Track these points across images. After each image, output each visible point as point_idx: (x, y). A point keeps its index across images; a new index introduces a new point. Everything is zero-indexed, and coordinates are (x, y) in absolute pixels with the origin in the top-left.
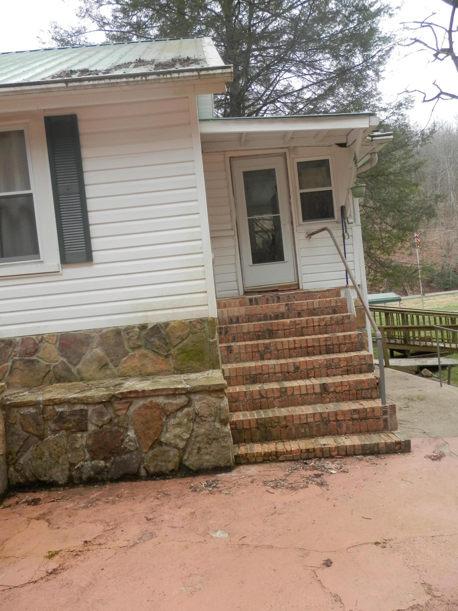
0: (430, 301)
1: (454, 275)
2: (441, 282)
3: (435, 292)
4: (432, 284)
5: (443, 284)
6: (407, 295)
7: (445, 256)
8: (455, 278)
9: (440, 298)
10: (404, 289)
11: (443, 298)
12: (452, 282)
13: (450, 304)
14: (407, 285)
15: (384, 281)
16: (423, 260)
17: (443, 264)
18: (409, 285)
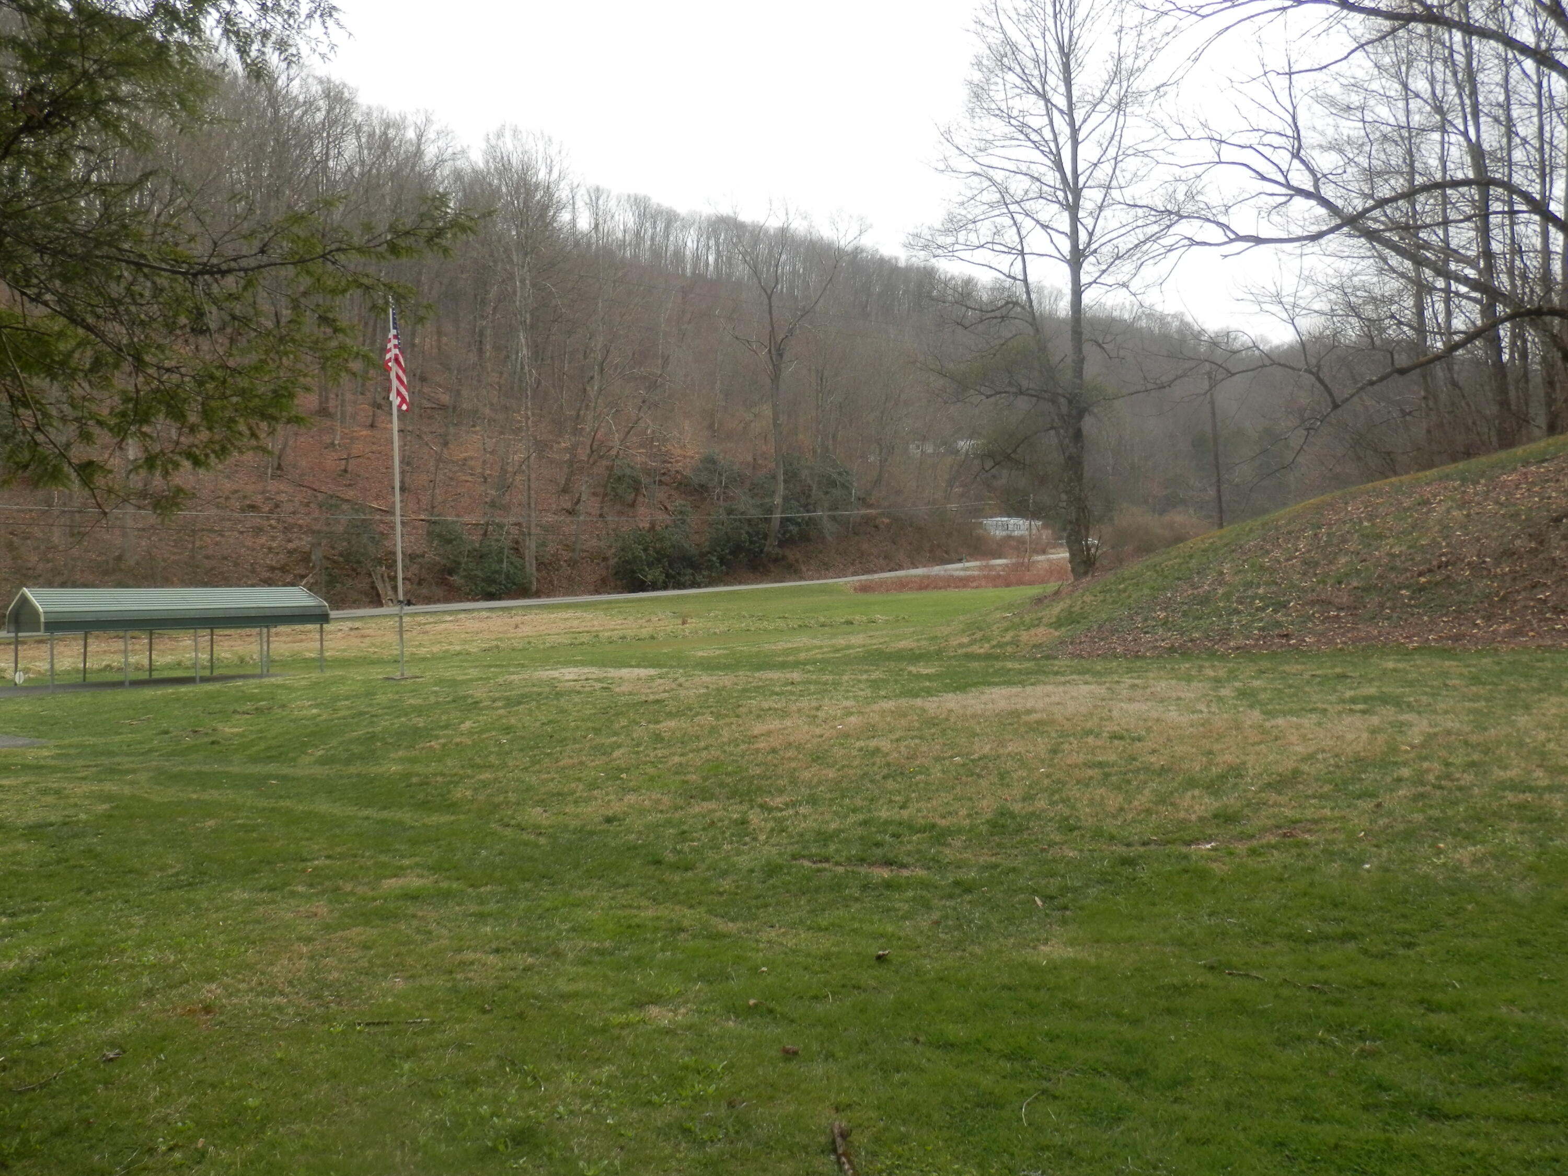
0: (443, 626)
1: (514, 559)
2: (479, 573)
3: (460, 601)
4: (455, 578)
5: (483, 580)
6: (380, 604)
7: (493, 505)
8: (516, 567)
9: (473, 618)
10: (374, 588)
11: (481, 620)
12: (508, 576)
13: (500, 639)
14: (382, 576)
15: (313, 557)
16: (433, 507)
17: (487, 524)
18: (389, 577)
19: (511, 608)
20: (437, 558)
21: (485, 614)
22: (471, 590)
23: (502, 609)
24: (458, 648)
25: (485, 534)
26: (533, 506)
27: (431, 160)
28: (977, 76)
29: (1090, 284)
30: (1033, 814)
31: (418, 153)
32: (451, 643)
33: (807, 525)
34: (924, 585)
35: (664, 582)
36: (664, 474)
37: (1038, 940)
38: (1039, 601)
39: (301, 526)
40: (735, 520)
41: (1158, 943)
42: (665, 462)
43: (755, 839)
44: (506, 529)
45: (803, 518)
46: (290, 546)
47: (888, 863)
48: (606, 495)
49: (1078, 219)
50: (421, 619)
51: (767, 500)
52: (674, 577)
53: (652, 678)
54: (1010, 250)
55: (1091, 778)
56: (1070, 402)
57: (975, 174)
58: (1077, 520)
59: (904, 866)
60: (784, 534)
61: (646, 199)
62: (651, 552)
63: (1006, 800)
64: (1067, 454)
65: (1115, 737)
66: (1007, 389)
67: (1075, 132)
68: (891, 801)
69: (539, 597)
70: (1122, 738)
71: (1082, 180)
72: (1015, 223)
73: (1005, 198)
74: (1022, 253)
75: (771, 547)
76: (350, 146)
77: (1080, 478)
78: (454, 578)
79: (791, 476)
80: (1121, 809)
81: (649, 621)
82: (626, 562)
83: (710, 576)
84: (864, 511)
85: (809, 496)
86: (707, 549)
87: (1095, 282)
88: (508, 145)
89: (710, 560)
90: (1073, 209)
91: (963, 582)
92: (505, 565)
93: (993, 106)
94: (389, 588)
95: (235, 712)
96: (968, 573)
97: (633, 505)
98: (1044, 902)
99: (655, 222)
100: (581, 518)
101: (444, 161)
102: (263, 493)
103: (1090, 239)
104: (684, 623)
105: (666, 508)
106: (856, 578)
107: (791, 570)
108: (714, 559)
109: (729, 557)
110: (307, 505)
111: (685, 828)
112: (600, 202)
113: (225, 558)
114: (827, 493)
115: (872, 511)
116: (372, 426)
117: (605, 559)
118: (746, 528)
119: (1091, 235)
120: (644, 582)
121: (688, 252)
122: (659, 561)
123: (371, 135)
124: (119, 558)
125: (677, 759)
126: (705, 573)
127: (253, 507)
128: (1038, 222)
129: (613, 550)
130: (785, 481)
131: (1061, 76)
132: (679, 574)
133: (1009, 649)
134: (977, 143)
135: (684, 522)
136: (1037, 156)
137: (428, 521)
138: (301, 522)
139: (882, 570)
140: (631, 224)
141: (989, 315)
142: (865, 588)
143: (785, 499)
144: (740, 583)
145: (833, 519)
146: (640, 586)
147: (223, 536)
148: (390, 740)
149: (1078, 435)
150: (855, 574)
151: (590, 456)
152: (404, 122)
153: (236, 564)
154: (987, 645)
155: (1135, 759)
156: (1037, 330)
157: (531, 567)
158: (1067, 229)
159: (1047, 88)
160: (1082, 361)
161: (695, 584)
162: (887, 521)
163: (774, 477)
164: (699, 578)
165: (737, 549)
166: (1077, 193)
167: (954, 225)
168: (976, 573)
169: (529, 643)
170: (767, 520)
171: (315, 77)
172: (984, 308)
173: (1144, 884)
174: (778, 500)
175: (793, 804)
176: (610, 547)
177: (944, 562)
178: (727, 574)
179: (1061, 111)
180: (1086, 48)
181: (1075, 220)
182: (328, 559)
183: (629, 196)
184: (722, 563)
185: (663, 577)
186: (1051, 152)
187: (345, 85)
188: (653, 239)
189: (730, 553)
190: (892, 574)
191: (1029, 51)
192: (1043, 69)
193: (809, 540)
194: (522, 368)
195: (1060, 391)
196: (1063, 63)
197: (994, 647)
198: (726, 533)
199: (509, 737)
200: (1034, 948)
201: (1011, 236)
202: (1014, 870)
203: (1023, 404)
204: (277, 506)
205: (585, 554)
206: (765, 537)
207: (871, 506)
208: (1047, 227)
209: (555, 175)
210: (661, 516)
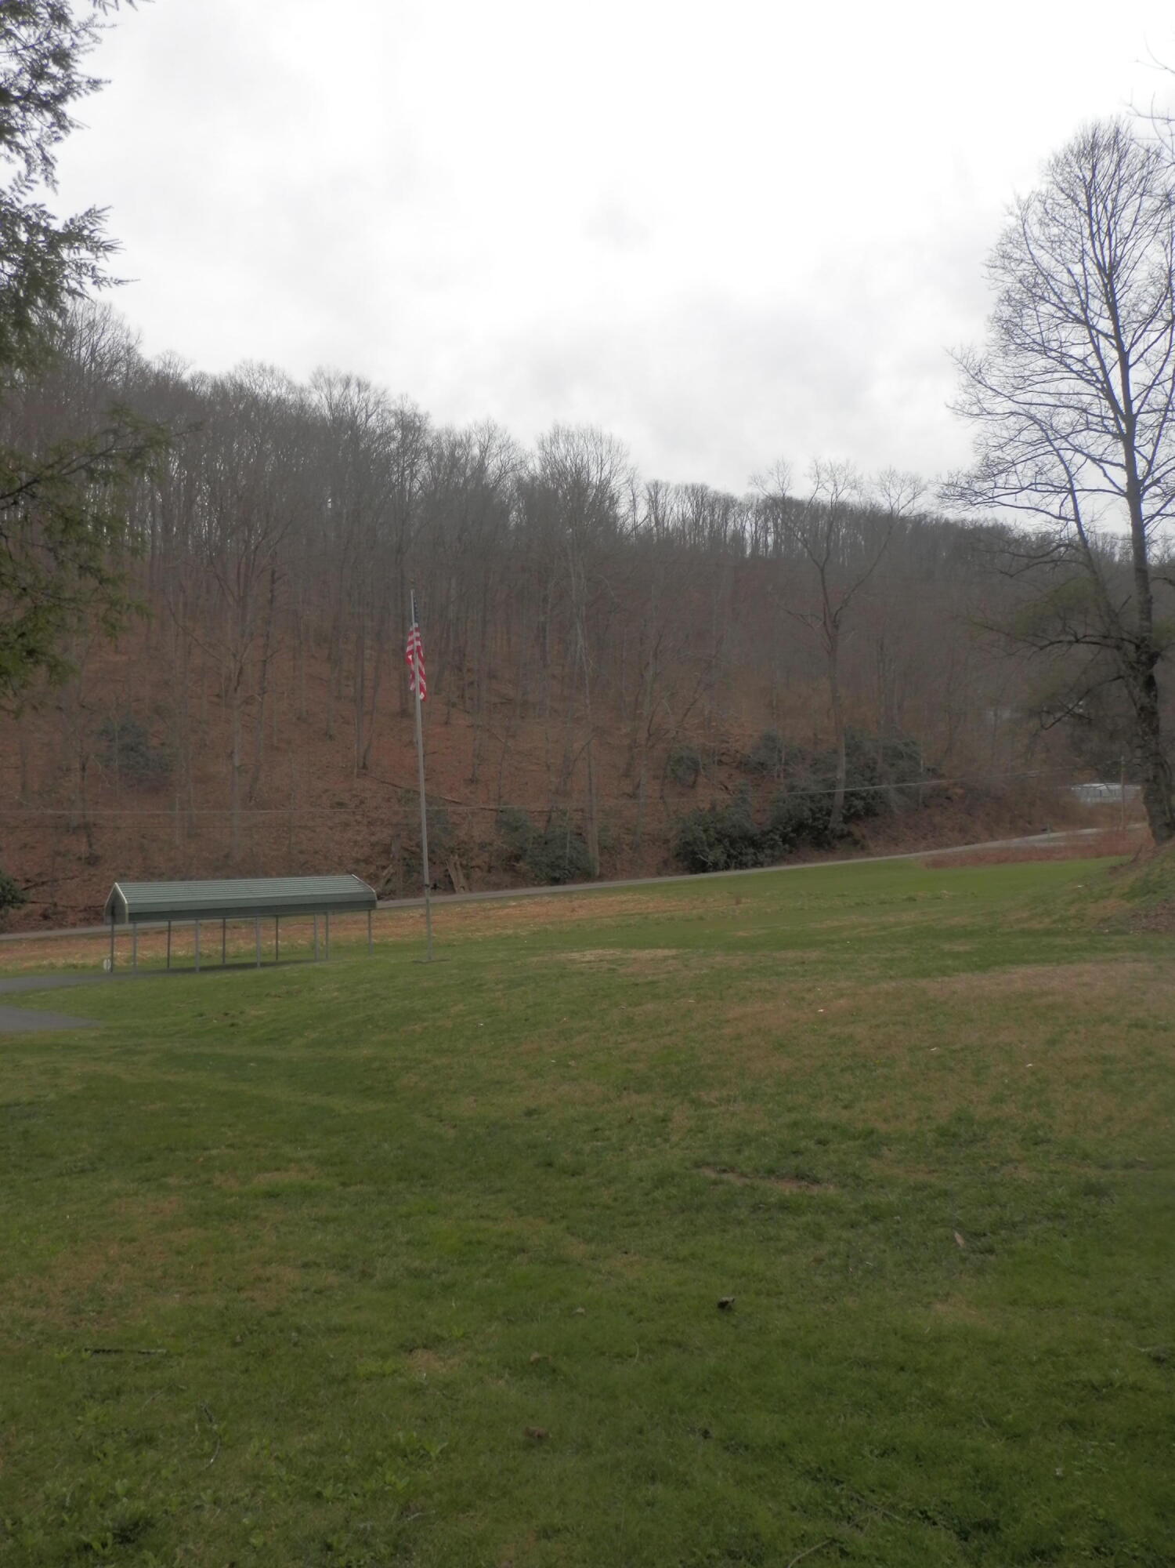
0: (506, 911)
1: (577, 844)
2: (544, 859)
3: (525, 886)
5: (548, 866)
6: (454, 891)
7: (556, 791)
8: (579, 852)
9: (533, 903)
10: (447, 875)
11: (539, 905)
12: (571, 861)
13: (553, 923)
14: (455, 864)
15: (393, 849)
16: (500, 797)
17: (550, 812)
18: (461, 865)
19: (572, 893)
20: (505, 846)
21: (547, 899)
22: (537, 876)
23: (565, 894)
24: (510, 932)
25: (549, 821)
26: (594, 791)
27: (493, 473)
28: (1007, 312)
29: (1153, 517)
30: (997, 1120)
31: (481, 468)
32: (505, 928)
33: (873, 798)
34: (1002, 858)
35: (726, 862)
36: (723, 754)
37: (936, 1295)
38: (1114, 870)
39: (382, 820)
40: (796, 797)
41: (1096, 1313)
42: (723, 741)
43: (666, 1140)
44: (568, 814)
45: (868, 792)
46: (373, 839)
47: (799, 1176)
48: (665, 777)
49: (1135, 448)
50: (488, 905)
51: (829, 775)
52: (736, 857)
53: (665, 959)
54: (1058, 490)
55: (1085, 1077)
56: (1138, 647)
57: (1012, 413)
58: (1155, 777)
59: (816, 1181)
60: (849, 810)
61: (704, 488)
62: (712, 832)
63: (971, 1102)
64: (1139, 706)
65: (1136, 1026)
66: (1062, 638)
67: (1124, 357)
68: (836, 1098)
69: (602, 881)
70: (1144, 1027)
71: (1136, 405)
72: (1062, 461)
73: (1049, 434)
74: (1072, 491)
75: (836, 823)
76: (423, 468)
77: (1156, 731)
78: (521, 865)
79: (854, 749)
80: (1110, 1119)
81: (704, 901)
82: (687, 843)
83: (773, 856)
84: (934, 782)
85: (873, 770)
86: (770, 828)
87: (1158, 514)
88: (561, 451)
89: (772, 839)
90: (1128, 440)
91: (1047, 854)
92: (567, 851)
93: (1028, 340)
94: (461, 876)
95: (268, 995)
96: (1052, 844)
97: (693, 786)
98: (967, 1240)
99: (713, 510)
100: (642, 800)
101: (506, 472)
102: (350, 790)
103: (1150, 468)
104: (738, 903)
105: (726, 788)
106: (927, 853)
107: (858, 846)
108: (777, 837)
109: (792, 835)
110: (388, 800)
111: (600, 1125)
112: (660, 496)
113: (316, 853)
114: (893, 765)
115: (944, 782)
116: (446, 723)
117: (667, 841)
118: (809, 804)
119: (1150, 463)
120: (705, 863)
121: (747, 535)
122: (719, 841)
123: (440, 457)
124: (227, 856)
125: (634, 1045)
126: (768, 852)
127: (341, 804)
128: (1088, 456)
129: (674, 832)
130: (847, 755)
131: (1104, 299)
132: (741, 854)
133: (1073, 924)
134: (1012, 381)
135: (744, 801)
136: (1080, 386)
137: (496, 810)
138: (383, 816)
139: (958, 844)
140: (690, 514)
141: (1036, 561)
142: (937, 864)
143: (848, 773)
144: (805, 861)
145: (901, 791)
146: (701, 867)
147: (314, 831)
148: (381, 1023)
149: (1150, 683)
150: (928, 848)
151: (648, 739)
152: (468, 441)
153: (326, 858)
154: (1047, 920)
155: (1150, 1054)
156: (1094, 572)
157: (594, 853)
158: (1122, 459)
159: (1091, 315)
160: (1149, 601)
161: (757, 864)
162: (960, 791)
163: (835, 752)
164: (761, 857)
165: (800, 827)
166: (1131, 419)
167: (991, 469)
168: (1062, 844)
169: (579, 926)
170: (831, 796)
171: (390, 412)
172: (1032, 553)
173: (1106, 1223)
174: (841, 775)
175: (728, 1100)
176: (671, 828)
177: (1026, 833)
178: (791, 852)
179: (1107, 336)
180: (1130, 264)
181: (1130, 450)
182: (407, 850)
183: (687, 488)
184: (784, 841)
185: (724, 857)
186: (1098, 380)
187: (415, 415)
188: (712, 526)
189: (793, 831)
190: (967, 848)
191: (1065, 278)
192: (1083, 296)
193: (876, 815)
194: (581, 659)
195: (1125, 636)
196: (1105, 285)
197: (1055, 922)
198: (788, 811)
199: (488, 1020)
200: (927, 1306)
201: (1058, 474)
202: (945, 1194)
203: (1083, 652)
204: (362, 802)
205: (647, 837)
206: (829, 814)
207: (942, 776)
208: (1101, 460)
209: (606, 473)
210: (721, 796)
